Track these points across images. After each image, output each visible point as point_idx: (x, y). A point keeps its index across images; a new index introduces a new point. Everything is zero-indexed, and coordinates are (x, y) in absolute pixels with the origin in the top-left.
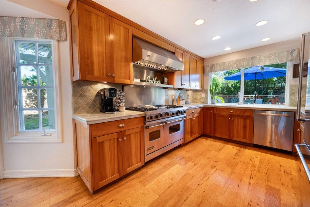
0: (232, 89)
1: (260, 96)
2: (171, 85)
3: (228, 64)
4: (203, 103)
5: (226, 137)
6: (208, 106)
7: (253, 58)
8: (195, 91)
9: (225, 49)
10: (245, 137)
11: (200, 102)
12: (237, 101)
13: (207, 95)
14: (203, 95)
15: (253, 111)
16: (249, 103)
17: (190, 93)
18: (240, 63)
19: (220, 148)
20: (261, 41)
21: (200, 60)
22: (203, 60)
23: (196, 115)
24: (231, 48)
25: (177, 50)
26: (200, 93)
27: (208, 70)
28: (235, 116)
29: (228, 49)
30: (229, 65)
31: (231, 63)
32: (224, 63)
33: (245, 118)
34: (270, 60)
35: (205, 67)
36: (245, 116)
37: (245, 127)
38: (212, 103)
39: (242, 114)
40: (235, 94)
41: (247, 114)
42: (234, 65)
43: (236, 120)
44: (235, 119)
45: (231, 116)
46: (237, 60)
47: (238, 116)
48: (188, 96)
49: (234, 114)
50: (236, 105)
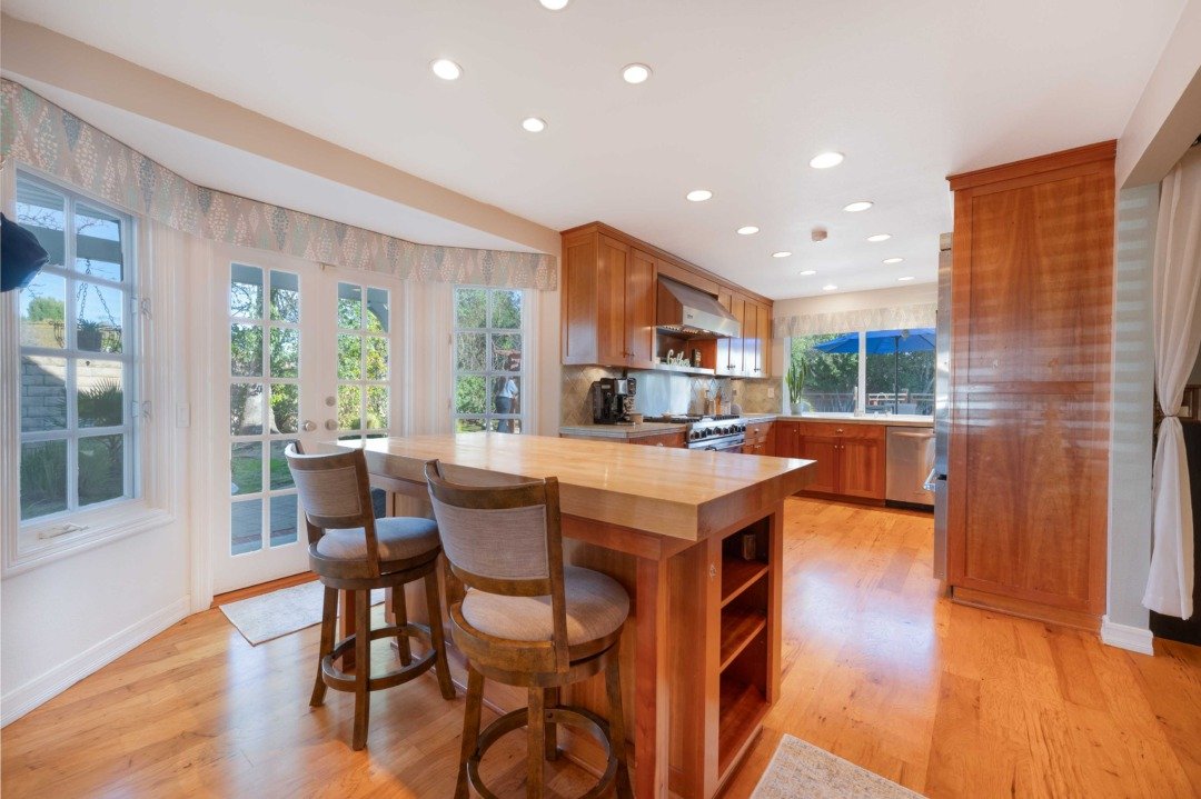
0: (836, 371)
2: (707, 367)
3: (829, 319)
4: (770, 411)
5: (830, 490)
6: (786, 418)
7: (883, 311)
8: (748, 381)
10: (868, 488)
11: (762, 408)
12: (852, 408)
13: (781, 390)
14: (771, 392)
15: (885, 428)
16: (876, 413)
17: (737, 385)
18: (856, 319)
21: (763, 306)
22: (770, 303)
23: (761, 439)
25: (723, 290)
26: (763, 386)
27: (781, 330)
28: (849, 440)
29: (830, 288)
30: (831, 322)
31: (837, 317)
32: (821, 317)
33: (869, 444)
34: (917, 318)
35: (776, 322)
36: (869, 441)
37: (868, 464)
38: (794, 413)
39: (862, 435)
40: (844, 389)
41: (871, 435)
42: (842, 323)
43: (849, 448)
44: (847, 447)
45: (840, 441)
46: (850, 313)
47: (854, 441)
48: (735, 393)
49: (845, 435)
50: (850, 416)
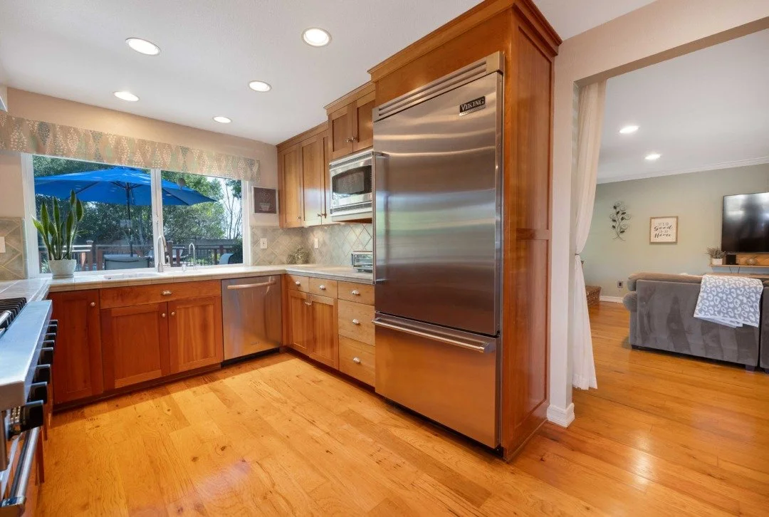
1: (99, 248)
3: (112, 142)
5: (157, 374)
6: (74, 285)
7: (184, 150)
9: (117, 94)
12: (149, 263)
13: (20, 242)
18: (153, 153)
19: (170, 413)
20: (213, 118)
24: (136, 99)
27: (16, 137)
28: (178, 303)
29: (126, 96)
30: (116, 148)
31: (124, 143)
32: (97, 136)
33: (203, 304)
36: (203, 299)
37: (204, 327)
42: (134, 153)
43: (181, 315)
44: (178, 311)
45: (168, 306)
49: (173, 298)
